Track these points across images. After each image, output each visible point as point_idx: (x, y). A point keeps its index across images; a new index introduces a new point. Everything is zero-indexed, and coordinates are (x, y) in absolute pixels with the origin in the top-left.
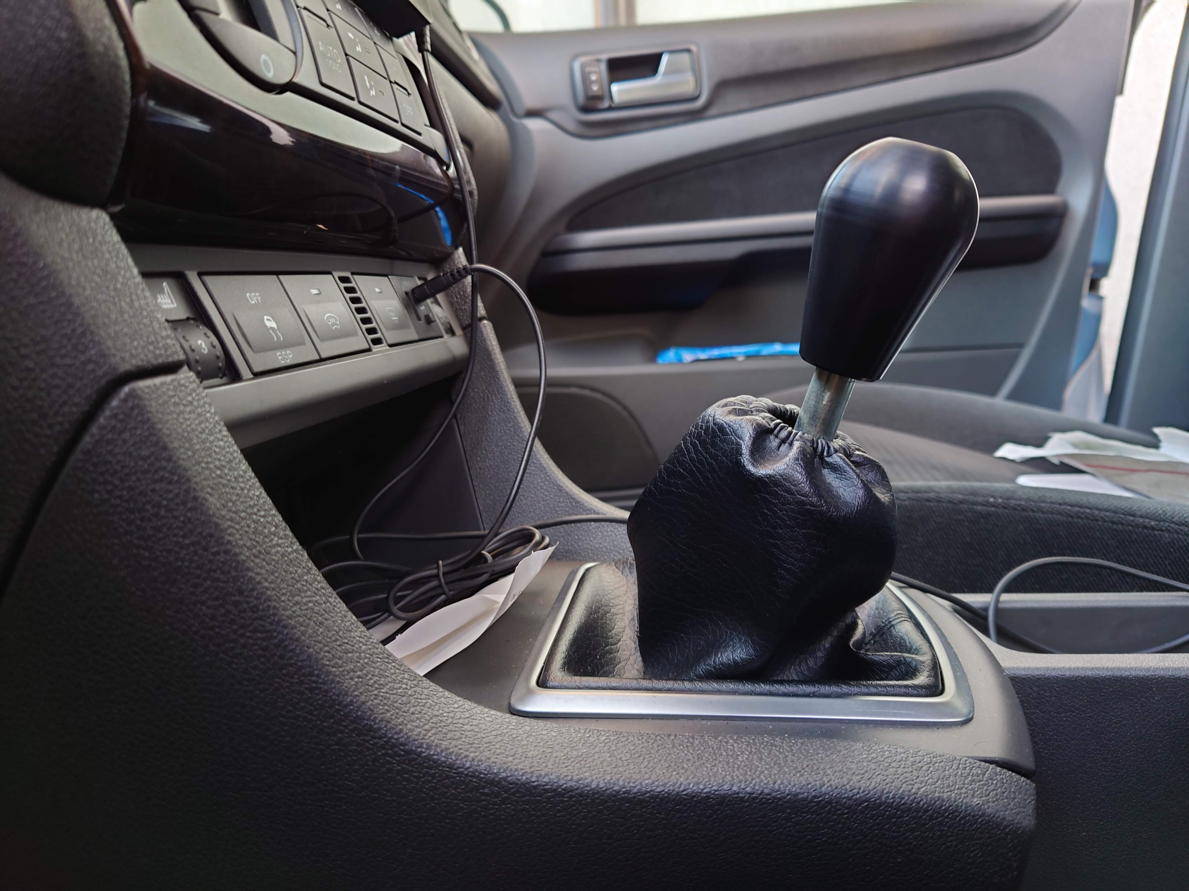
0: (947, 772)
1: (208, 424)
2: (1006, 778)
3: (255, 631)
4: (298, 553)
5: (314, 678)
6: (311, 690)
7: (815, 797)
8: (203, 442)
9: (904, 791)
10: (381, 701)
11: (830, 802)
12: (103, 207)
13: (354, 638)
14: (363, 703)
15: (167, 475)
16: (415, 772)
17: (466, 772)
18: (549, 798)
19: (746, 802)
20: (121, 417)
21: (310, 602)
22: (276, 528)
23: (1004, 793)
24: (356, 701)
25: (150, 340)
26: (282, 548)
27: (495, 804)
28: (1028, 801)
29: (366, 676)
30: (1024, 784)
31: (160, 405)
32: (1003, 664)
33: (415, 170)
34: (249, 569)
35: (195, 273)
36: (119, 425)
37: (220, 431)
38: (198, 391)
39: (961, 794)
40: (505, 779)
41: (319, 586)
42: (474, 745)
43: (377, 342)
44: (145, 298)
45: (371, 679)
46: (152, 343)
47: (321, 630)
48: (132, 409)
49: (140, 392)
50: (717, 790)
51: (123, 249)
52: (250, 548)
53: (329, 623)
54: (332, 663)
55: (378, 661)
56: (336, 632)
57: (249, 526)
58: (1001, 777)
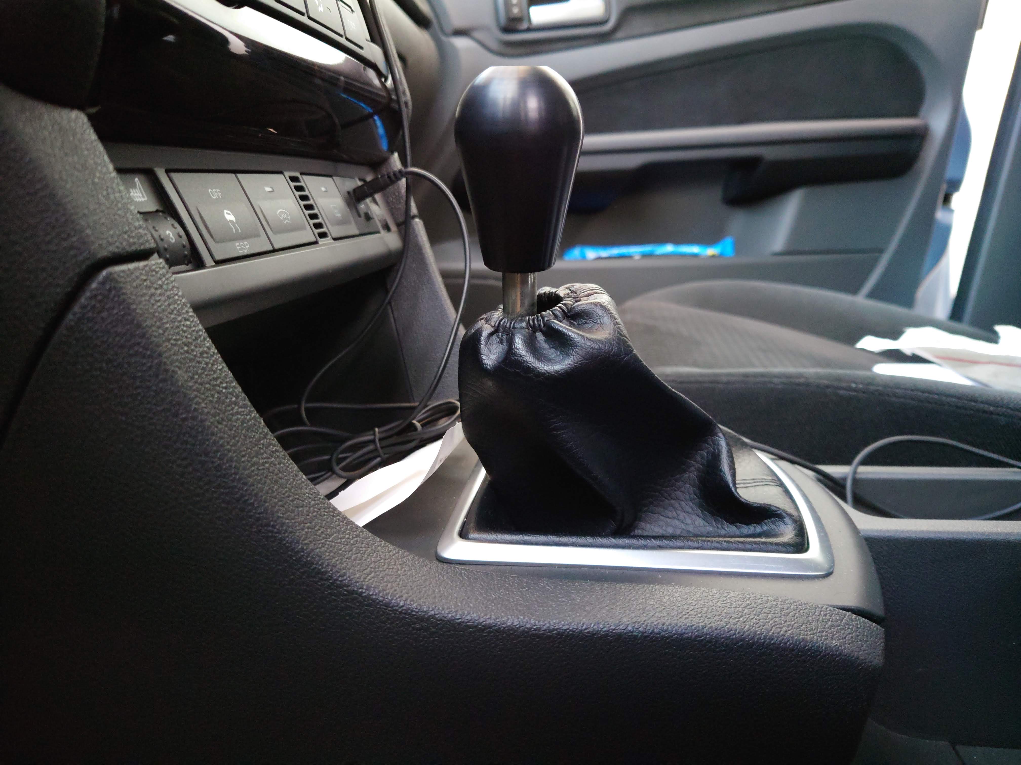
0: (810, 618)
1: (176, 306)
2: (860, 623)
3: (218, 487)
4: (256, 421)
5: (270, 528)
6: (267, 538)
7: (698, 636)
8: (173, 321)
9: (773, 633)
10: (328, 548)
11: (710, 641)
12: (81, 108)
13: (304, 494)
14: (313, 550)
15: (141, 350)
16: (357, 609)
17: (400, 610)
18: (470, 633)
19: (639, 640)
20: (100, 297)
21: (266, 462)
22: (236, 398)
23: (858, 636)
24: (306, 549)
25: (124, 230)
26: (241, 415)
27: (424, 637)
28: (878, 644)
29: (315, 527)
30: (875, 629)
31: (134, 288)
32: (858, 527)
33: (357, 81)
34: (213, 434)
35: (163, 170)
36: (98, 306)
37: (187, 312)
38: (167, 276)
40: (433, 616)
41: (274, 449)
42: (406, 588)
43: (323, 235)
44: (120, 192)
45: (319, 530)
46: (126, 232)
47: (276, 487)
48: (110, 290)
49: (116, 276)
50: (614, 629)
51: (100, 147)
52: (214, 416)
53: (283, 481)
54: (285, 516)
55: (324, 515)
56: (289, 489)
57: (213, 396)
58: (856, 623)
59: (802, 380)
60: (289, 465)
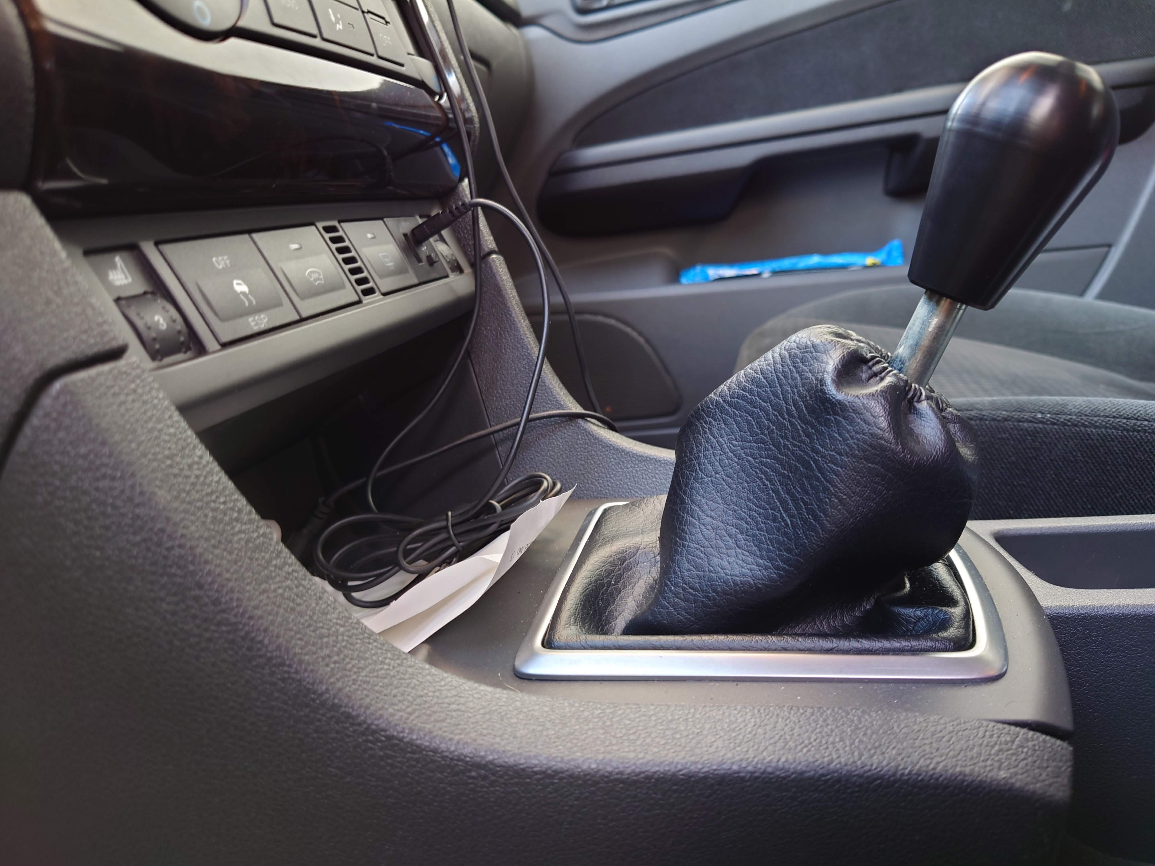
0: (971, 742)
1: (155, 412)
2: (1039, 743)
3: (219, 624)
5: (286, 669)
6: (283, 680)
7: (822, 775)
8: (151, 431)
9: (921, 767)
10: (360, 686)
11: (838, 781)
13: (330, 621)
14: (340, 690)
15: (109, 472)
16: (398, 757)
17: (450, 756)
18: (538, 780)
19: (747, 781)
20: (54, 415)
21: (279, 588)
22: (239, 513)
23: (1035, 762)
24: (332, 690)
25: (83, 329)
26: (246, 534)
27: (483, 787)
28: (1063, 769)
29: (344, 660)
30: (1060, 748)
31: (97, 398)
32: (1043, 603)
33: (396, 105)
34: (206, 562)
35: (151, 243)
36: (53, 425)
37: (170, 417)
38: (143, 377)
39: (985, 767)
40: (491, 762)
41: (290, 570)
42: (459, 727)
43: (368, 292)
44: (77, 282)
45: (349, 663)
46: (85, 332)
47: (292, 617)
48: (65, 405)
49: (72, 387)
50: (715, 770)
51: (48, 232)
52: (207, 540)
53: (303, 607)
54: (304, 651)
55: (357, 643)
56: (310, 616)
57: (206, 516)
58: (1033, 743)
60: (311, 586)
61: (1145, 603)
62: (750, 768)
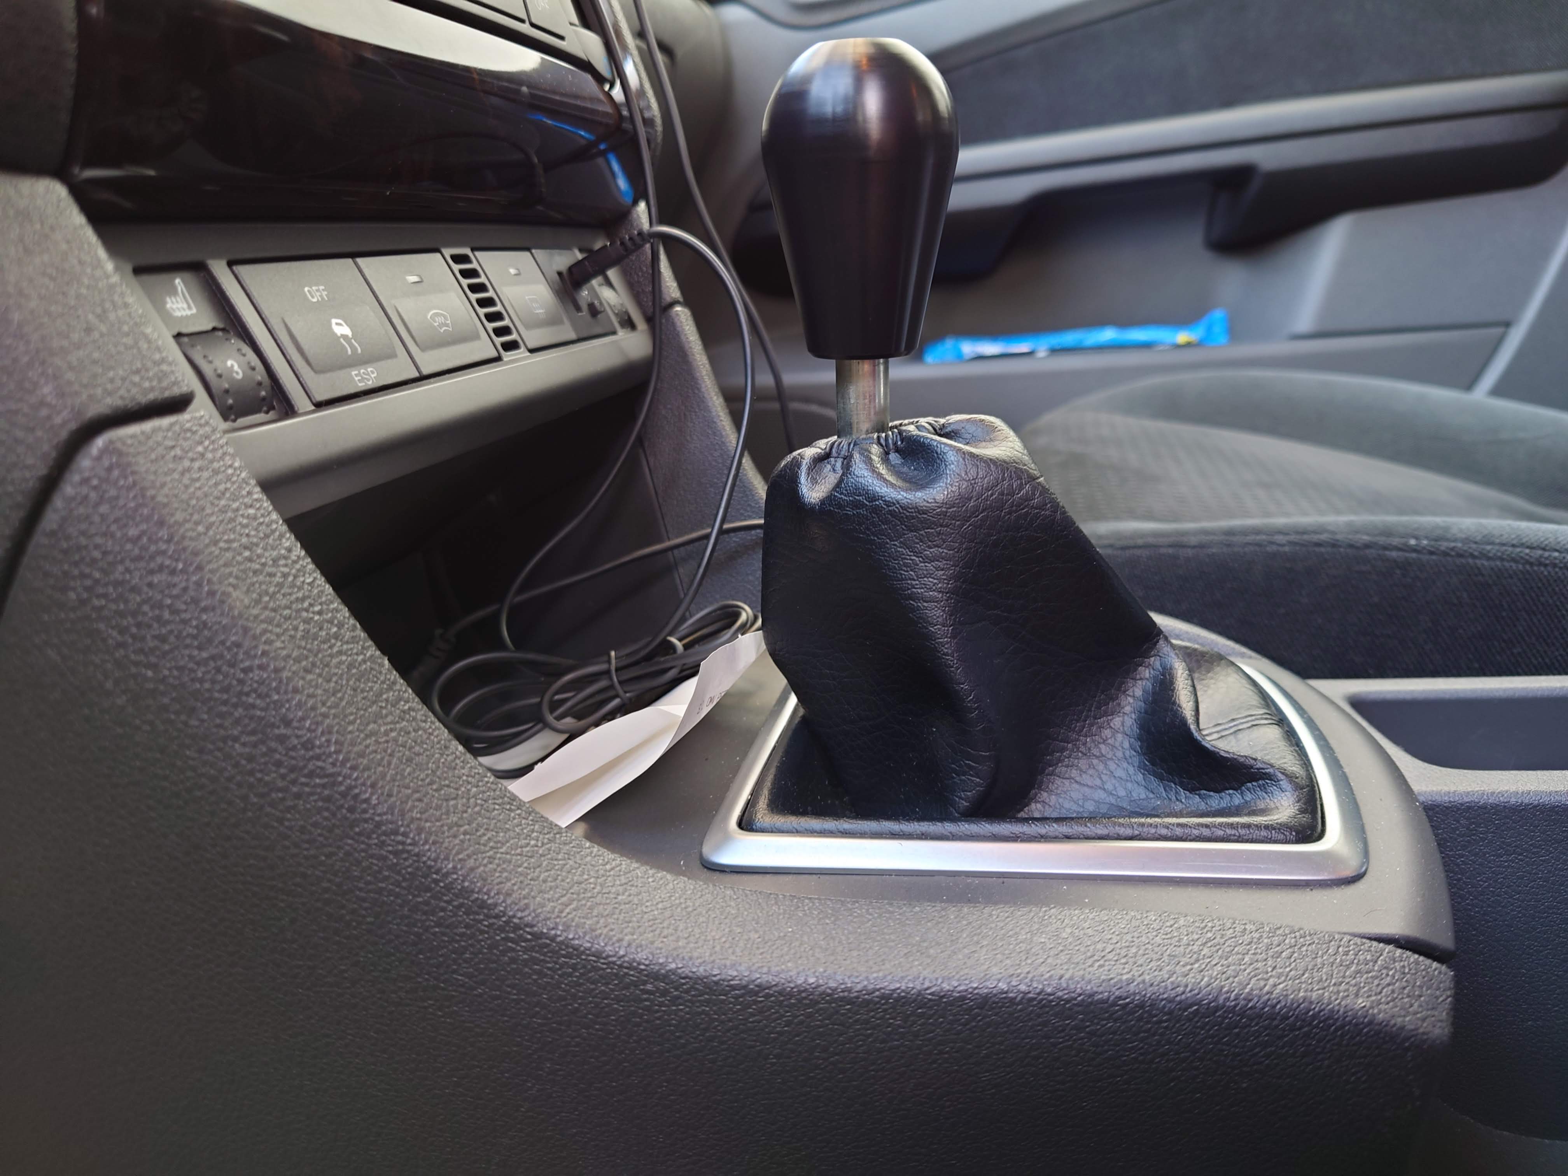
0: (1319, 960)
1: (229, 485)
2: (1409, 965)
3: (311, 775)
4: (373, 662)
5: (400, 838)
6: (396, 853)
7: (1120, 998)
8: (223, 511)
9: (1252, 990)
10: (498, 865)
11: (1141, 1005)
12: (60, 174)
13: (460, 778)
14: (472, 869)
15: (167, 562)
16: (549, 962)
17: (618, 963)
18: (736, 997)
19: (1018, 1004)
20: (95, 482)
21: (392, 730)
22: (339, 628)
23: (1404, 988)
24: (461, 868)
25: (134, 368)
26: (348, 656)
27: (661, 1004)
28: (1441, 999)
29: (477, 830)
30: (1436, 973)
31: (152, 461)
32: (1416, 787)
34: (296, 691)
35: (223, 263)
36: (93, 495)
38: (213, 438)
39: (1338, 992)
40: (673, 972)
41: (406, 707)
42: (630, 925)
43: (511, 346)
44: (126, 305)
45: (484, 835)
46: (138, 372)
47: (408, 770)
48: (110, 469)
49: (119, 445)
51: (89, 234)
52: (297, 660)
53: (423, 759)
54: (424, 816)
55: (494, 809)
56: (432, 771)
57: (296, 629)
58: (1402, 964)
59: (1324, 537)
60: (434, 730)
61: (1551, 789)
62: (1023, 988)
